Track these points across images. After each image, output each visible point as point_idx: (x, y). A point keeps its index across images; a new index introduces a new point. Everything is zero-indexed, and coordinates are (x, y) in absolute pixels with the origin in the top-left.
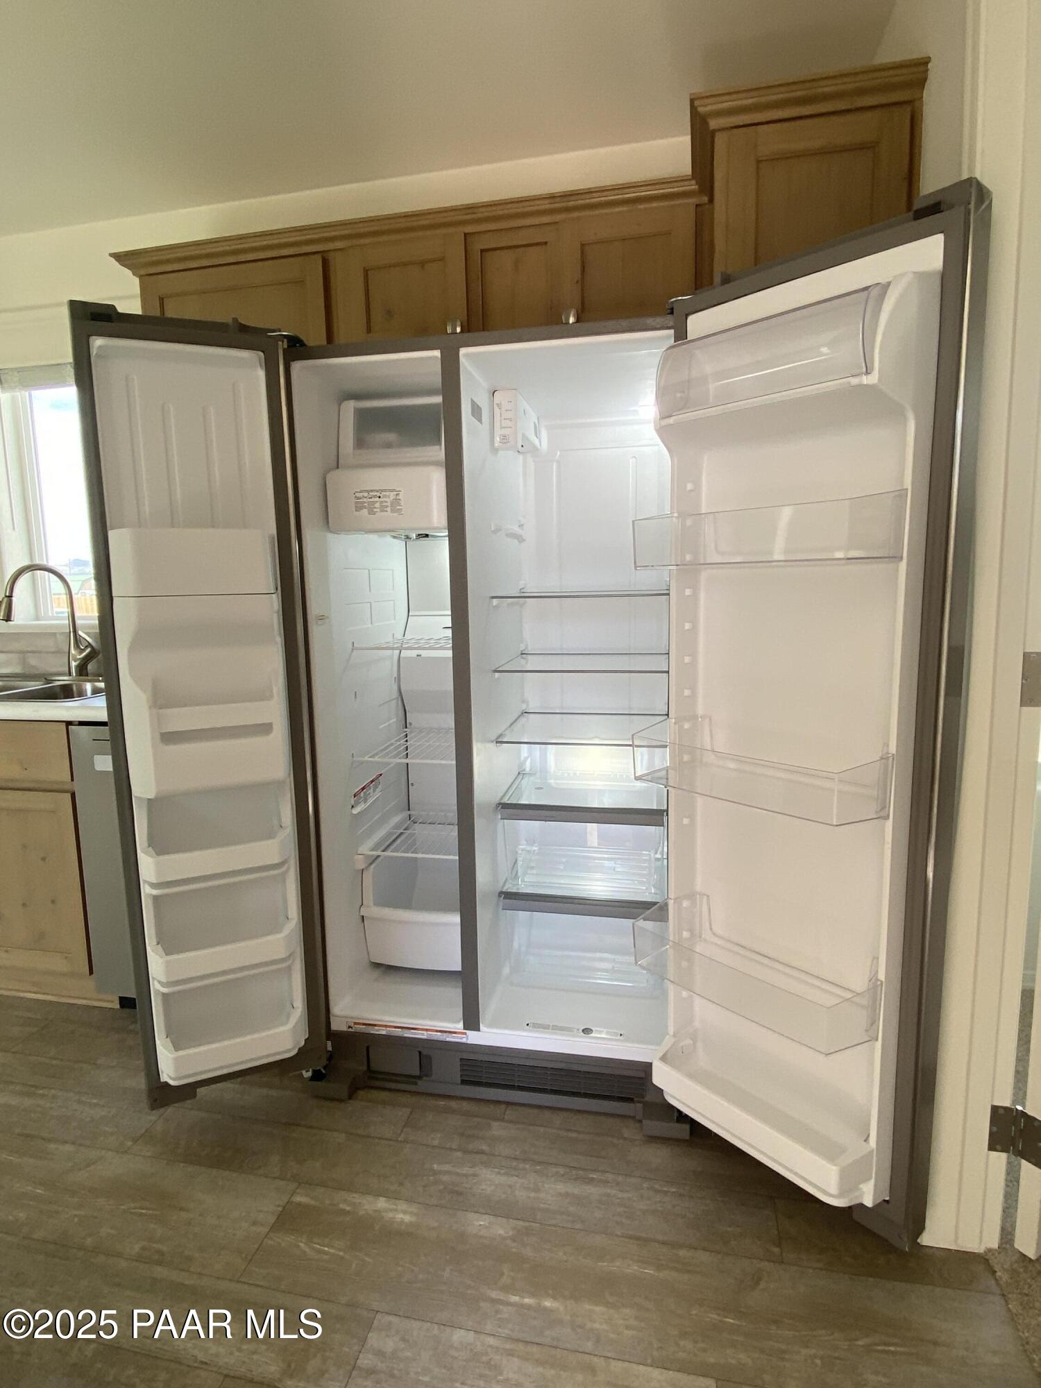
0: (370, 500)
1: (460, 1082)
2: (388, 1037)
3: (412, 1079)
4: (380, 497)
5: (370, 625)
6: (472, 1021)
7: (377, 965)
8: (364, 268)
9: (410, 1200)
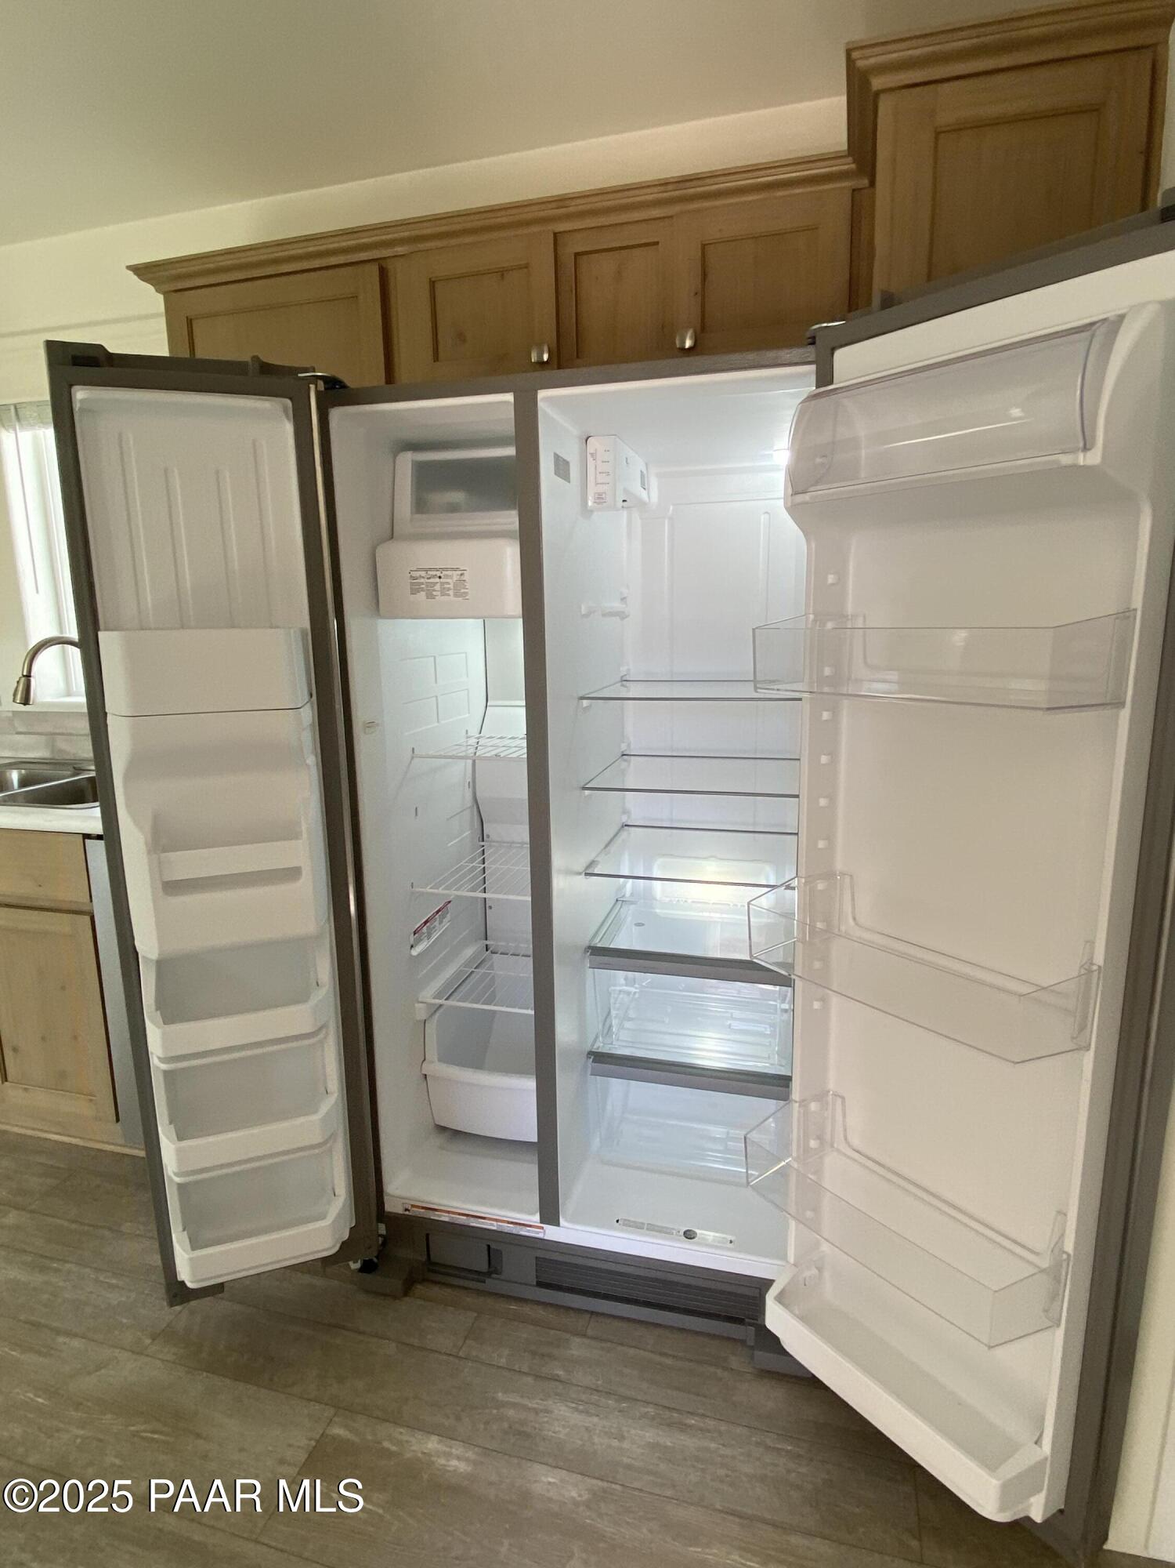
0: (429, 581)
1: (535, 1283)
2: (452, 1225)
3: (481, 1276)
4: (440, 577)
5: (436, 724)
6: (550, 1213)
7: (442, 1129)
8: (430, 279)
9: (467, 1442)
